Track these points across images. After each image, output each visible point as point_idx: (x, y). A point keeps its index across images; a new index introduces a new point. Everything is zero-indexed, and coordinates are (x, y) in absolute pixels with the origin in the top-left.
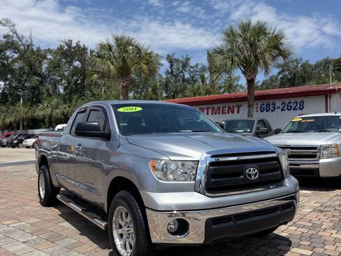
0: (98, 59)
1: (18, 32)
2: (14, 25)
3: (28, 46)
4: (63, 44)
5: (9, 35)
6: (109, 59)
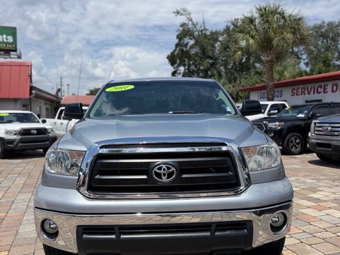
0: (240, 34)
1: (193, 19)
2: (189, 14)
3: (202, 31)
4: (230, 24)
5: (185, 24)
6: (249, 33)
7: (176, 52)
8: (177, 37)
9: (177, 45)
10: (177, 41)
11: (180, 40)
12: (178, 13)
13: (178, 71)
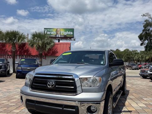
2: (150, 15)
5: (147, 20)
7: (143, 34)
8: (144, 27)
9: (143, 31)
10: (143, 28)
11: (145, 28)
12: (144, 15)
13: (144, 43)
